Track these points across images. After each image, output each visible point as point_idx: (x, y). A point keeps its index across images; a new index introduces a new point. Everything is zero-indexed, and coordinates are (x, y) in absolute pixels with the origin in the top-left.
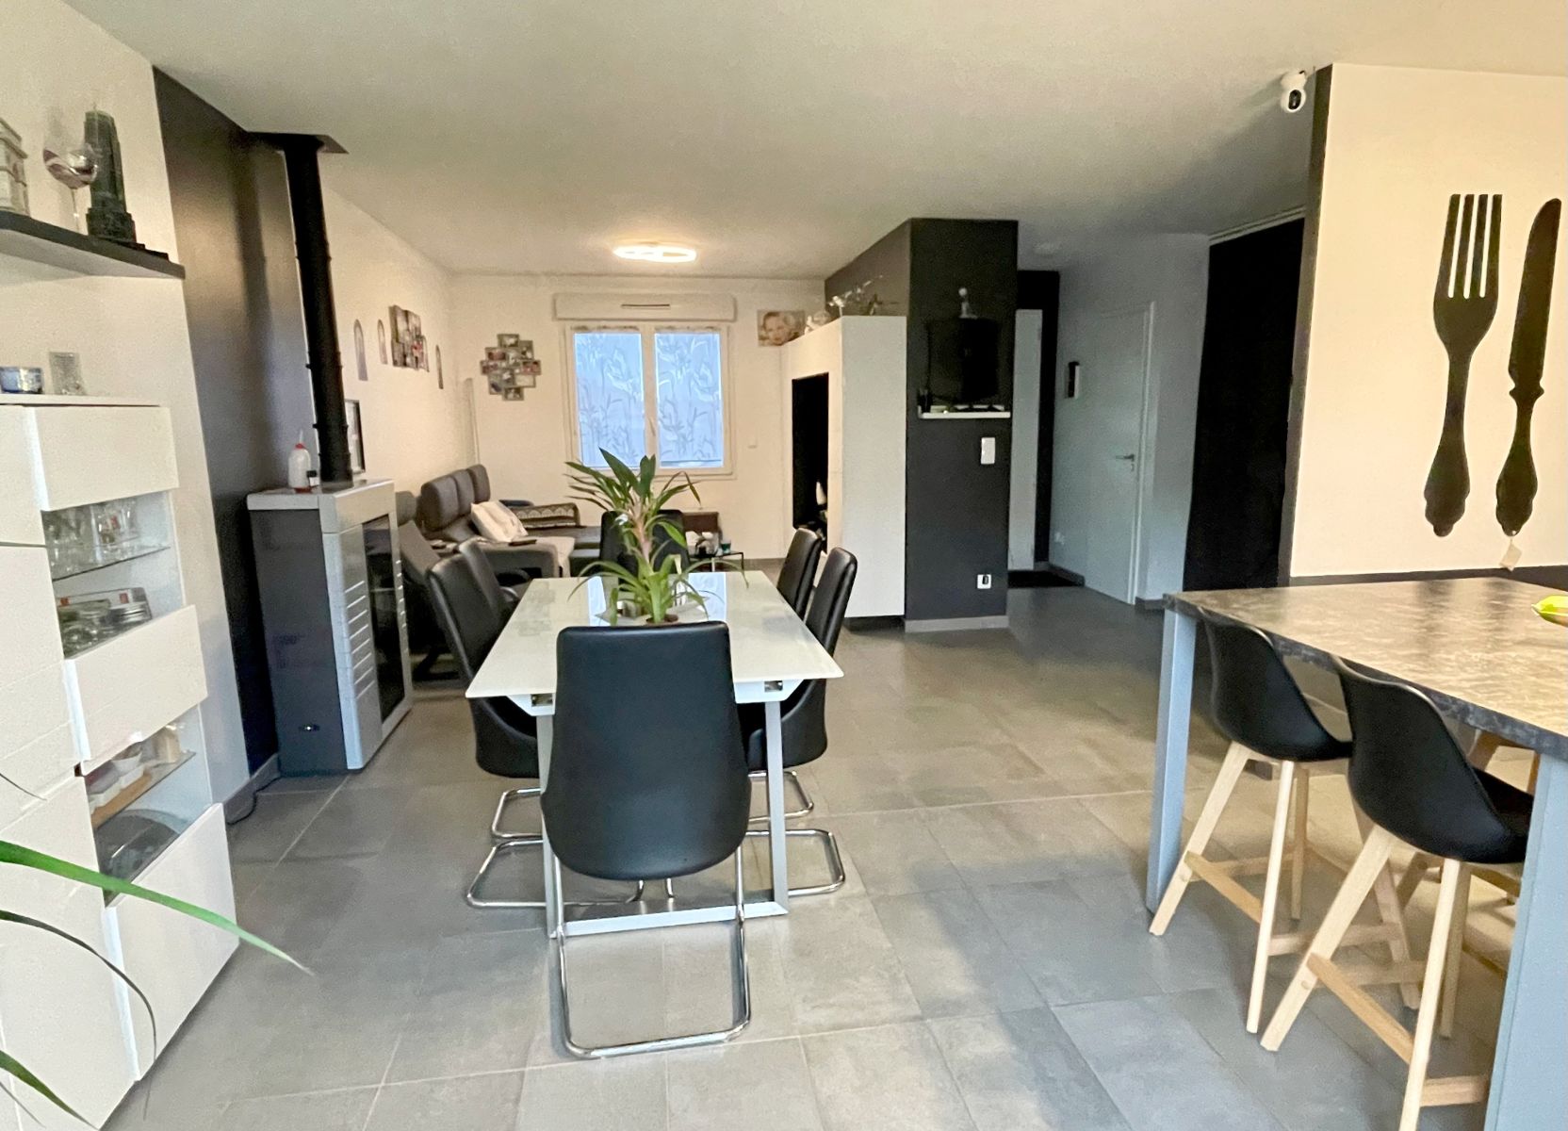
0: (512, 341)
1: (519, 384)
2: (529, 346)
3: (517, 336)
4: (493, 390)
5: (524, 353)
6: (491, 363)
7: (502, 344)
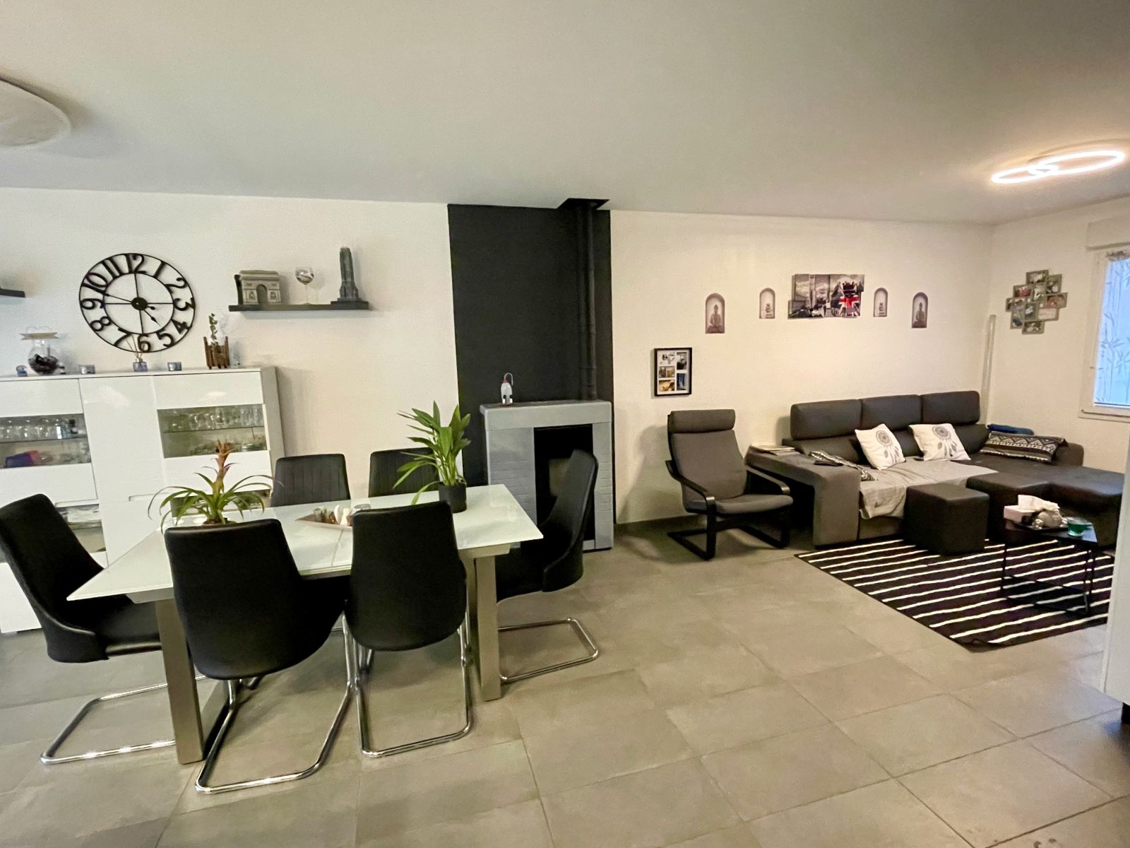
0: (1040, 277)
1: (1041, 318)
2: (1058, 280)
3: (1045, 272)
4: (1014, 324)
5: (1050, 288)
6: (1017, 300)
7: (1029, 282)
